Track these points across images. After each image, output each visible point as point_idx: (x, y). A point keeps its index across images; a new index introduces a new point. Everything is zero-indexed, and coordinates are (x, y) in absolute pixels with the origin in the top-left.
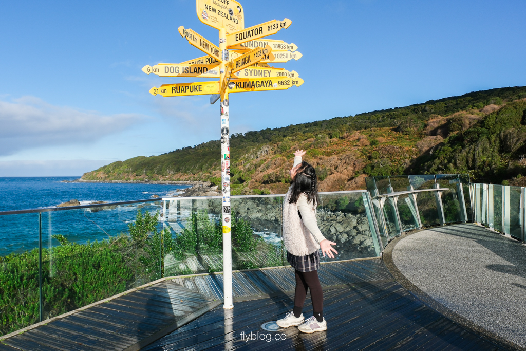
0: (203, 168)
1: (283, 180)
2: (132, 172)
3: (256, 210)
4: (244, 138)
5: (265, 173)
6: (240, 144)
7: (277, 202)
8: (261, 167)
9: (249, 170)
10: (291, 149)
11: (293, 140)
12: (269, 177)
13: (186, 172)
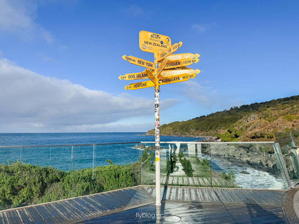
0: (212, 128)
1: (266, 136)
2: (172, 130)
3: (247, 156)
4: (239, 109)
5: (253, 131)
6: (237, 113)
7: (261, 151)
8: (250, 127)
9: (242, 129)
10: (272, 116)
11: (274, 110)
12: (256, 134)
13: (202, 130)
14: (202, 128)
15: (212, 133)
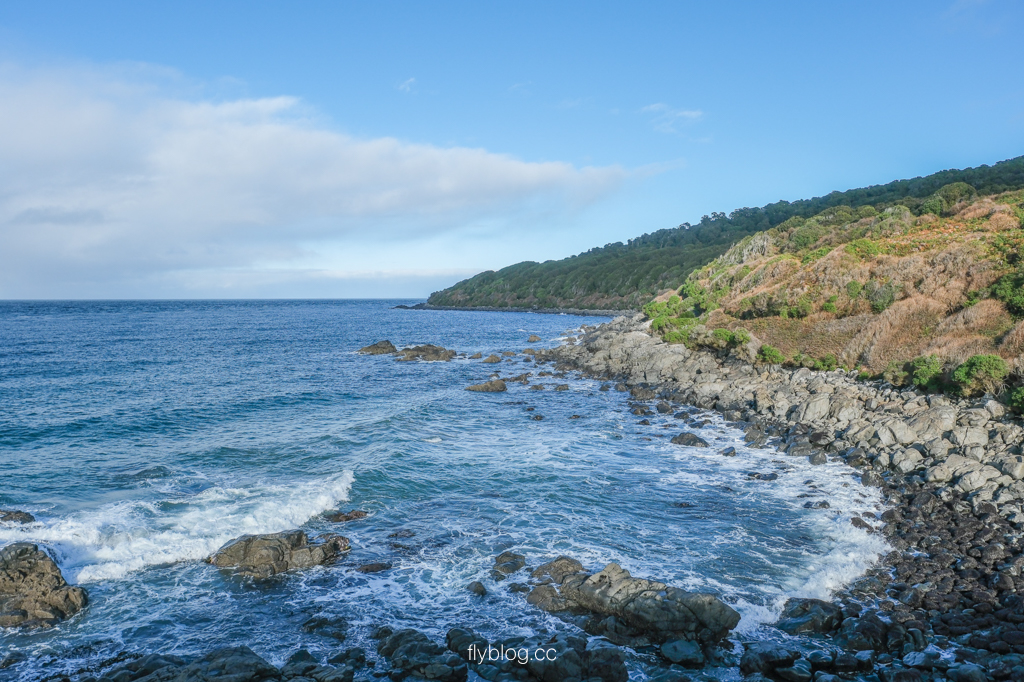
0: (640, 285)
1: (784, 310)
2: (511, 291)
3: (716, 376)
4: (730, 222)
5: (749, 295)
6: (719, 236)
7: (765, 360)
8: (744, 281)
9: (718, 287)
10: (818, 243)
11: (826, 223)
12: (754, 304)
13: (607, 292)
14: (607, 283)
15: (638, 299)
